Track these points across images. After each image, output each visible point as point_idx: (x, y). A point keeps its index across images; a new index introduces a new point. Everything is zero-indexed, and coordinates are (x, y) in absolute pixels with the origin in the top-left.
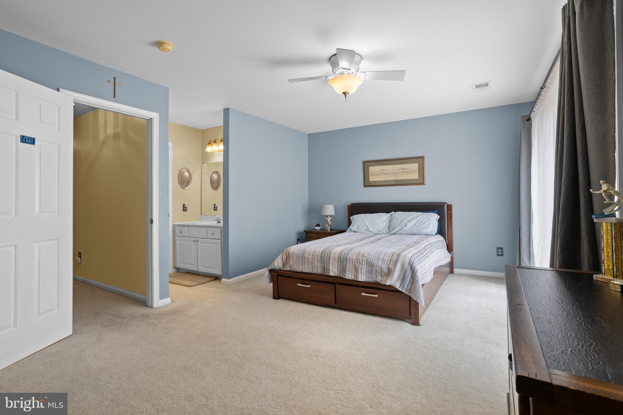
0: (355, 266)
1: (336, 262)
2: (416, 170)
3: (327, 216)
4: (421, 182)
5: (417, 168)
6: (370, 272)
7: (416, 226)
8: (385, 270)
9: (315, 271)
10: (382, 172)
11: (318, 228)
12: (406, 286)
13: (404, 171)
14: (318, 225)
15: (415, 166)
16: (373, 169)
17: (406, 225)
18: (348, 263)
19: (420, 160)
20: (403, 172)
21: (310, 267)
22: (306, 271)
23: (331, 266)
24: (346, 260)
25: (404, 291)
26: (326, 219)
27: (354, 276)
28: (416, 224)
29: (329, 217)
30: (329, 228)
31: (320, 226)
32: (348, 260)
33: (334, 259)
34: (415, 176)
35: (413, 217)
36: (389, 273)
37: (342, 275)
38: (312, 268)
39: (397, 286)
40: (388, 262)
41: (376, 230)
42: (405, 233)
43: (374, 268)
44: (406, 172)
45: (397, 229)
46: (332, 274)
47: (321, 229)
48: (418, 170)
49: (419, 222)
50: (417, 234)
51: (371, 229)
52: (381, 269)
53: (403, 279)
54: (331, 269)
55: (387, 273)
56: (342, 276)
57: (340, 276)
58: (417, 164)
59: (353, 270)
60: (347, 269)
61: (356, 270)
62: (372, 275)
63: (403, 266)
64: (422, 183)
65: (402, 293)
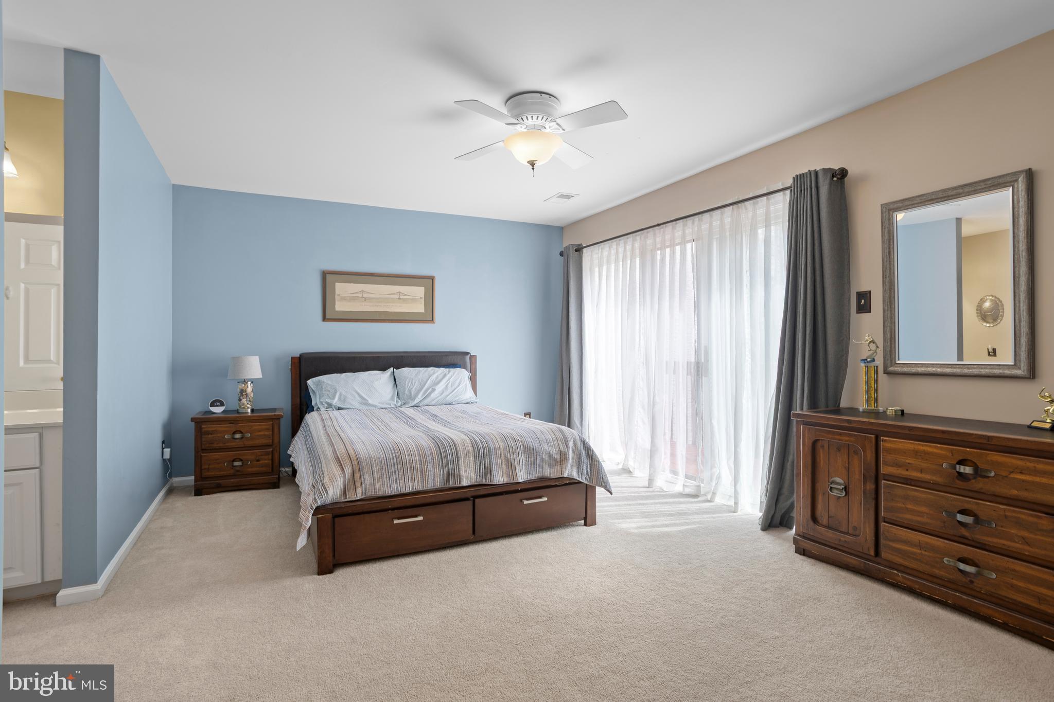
0: (507, 460)
1: (472, 459)
2: (421, 298)
3: (245, 382)
4: (428, 317)
5: (423, 295)
6: (531, 464)
7: (449, 390)
8: (556, 456)
9: (429, 485)
10: (361, 296)
11: (218, 410)
12: (585, 474)
13: (401, 297)
14: (217, 403)
15: (418, 292)
16: (341, 288)
17: (434, 390)
18: (493, 457)
19: (428, 282)
20: (399, 299)
21: (418, 479)
22: (410, 489)
23: (462, 468)
24: (490, 452)
25: (583, 480)
26: (240, 387)
27: (509, 476)
28: (447, 386)
29: (249, 383)
30: (248, 406)
31: (222, 404)
32: (493, 451)
33: (467, 454)
34: (420, 308)
35: (437, 376)
36: (562, 459)
37: (486, 479)
38: (423, 480)
39: (576, 476)
40: (556, 442)
41: (379, 403)
42: (433, 403)
43: (538, 456)
44: (404, 300)
45: (420, 397)
46: (465, 483)
47: (224, 412)
48: (423, 298)
49: (450, 384)
50: (454, 403)
51: (370, 402)
52: (550, 455)
53: (579, 465)
54: (463, 473)
55: (559, 459)
56: (486, 481)
57: (480, 483)
58: (423, 289)
59: (504, 466)
60: (494, 467)
61: (511, 466)
62: (536, 468)
63: (575, 446)
64: (430, 321)
65: (581, 484)
